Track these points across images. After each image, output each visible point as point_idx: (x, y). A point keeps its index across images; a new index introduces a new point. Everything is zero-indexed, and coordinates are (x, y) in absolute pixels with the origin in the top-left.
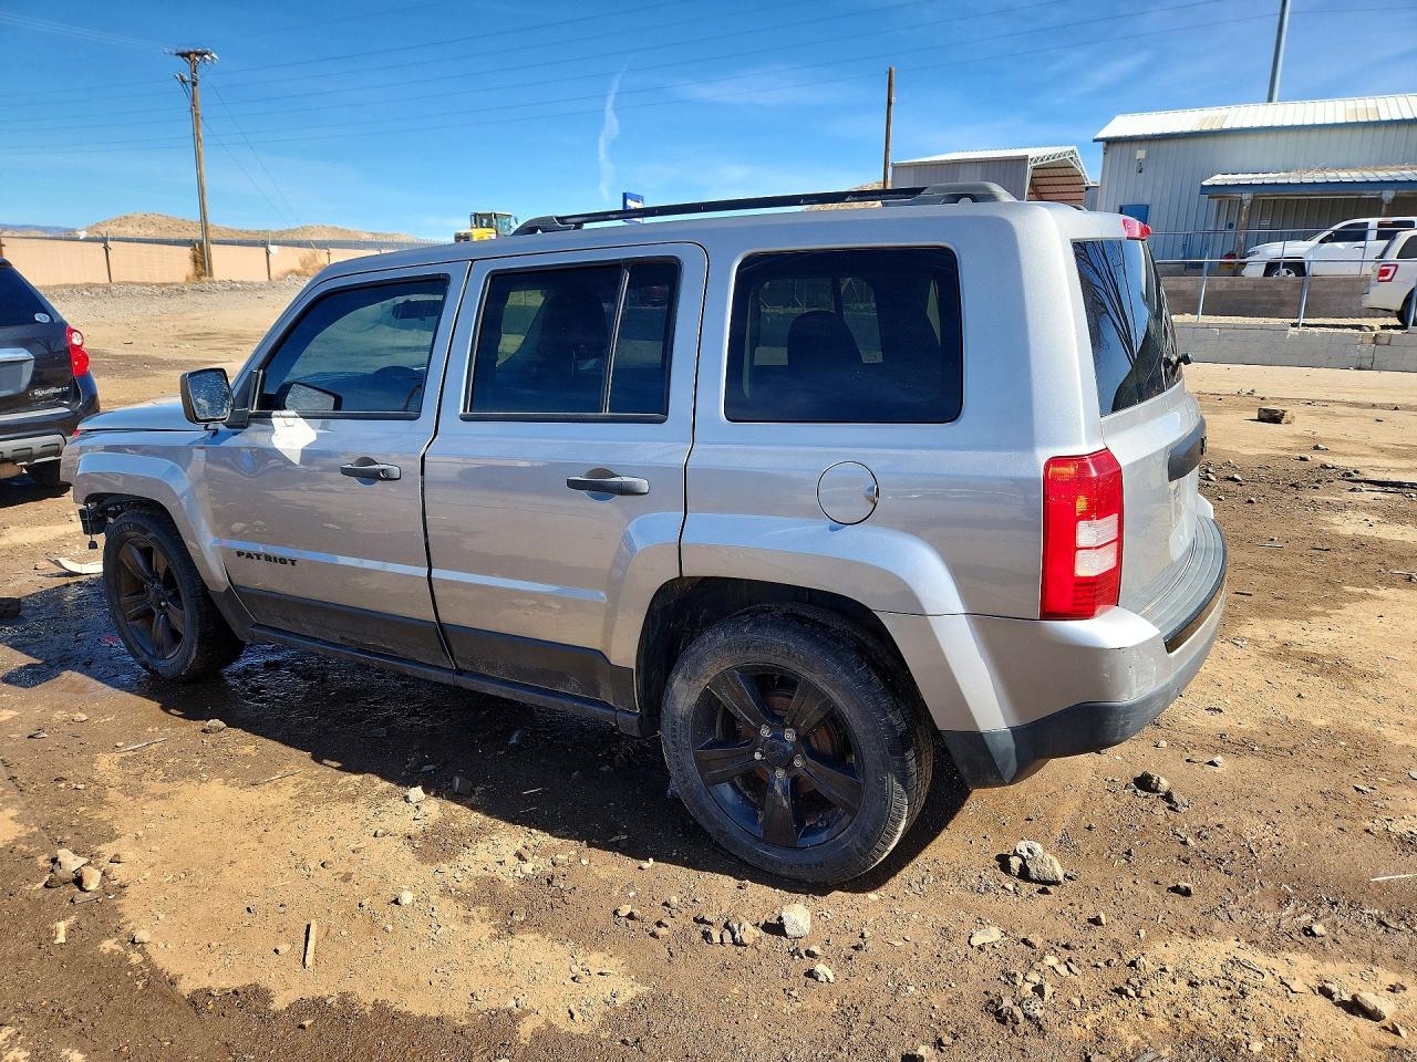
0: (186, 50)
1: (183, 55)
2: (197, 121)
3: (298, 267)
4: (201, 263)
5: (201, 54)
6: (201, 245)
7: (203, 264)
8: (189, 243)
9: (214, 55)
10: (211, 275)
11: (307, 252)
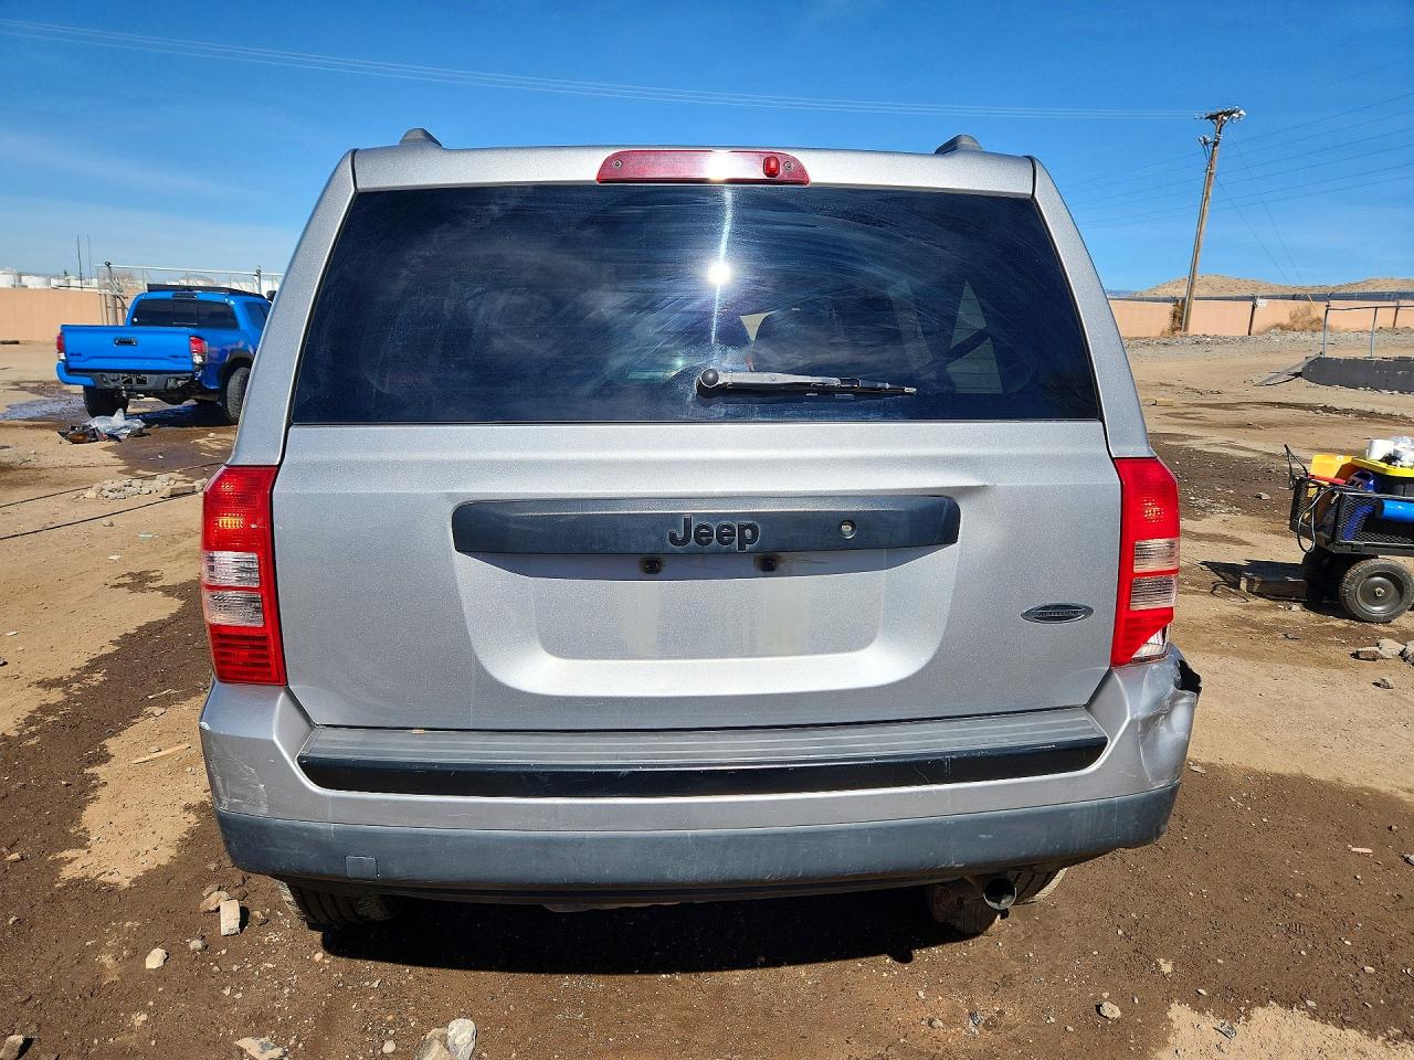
0: (1214, 112)
1: (1212, 117)
2: (1210, 179)
3: (1286, 321)
4: (1180, 317)
5: (1229, 114)
6: (1184, 300)
7: (1181, 319)
8: (1174, 300)
9: (1242, 112)
10: (1186, 329)
11: (1301, 304)
